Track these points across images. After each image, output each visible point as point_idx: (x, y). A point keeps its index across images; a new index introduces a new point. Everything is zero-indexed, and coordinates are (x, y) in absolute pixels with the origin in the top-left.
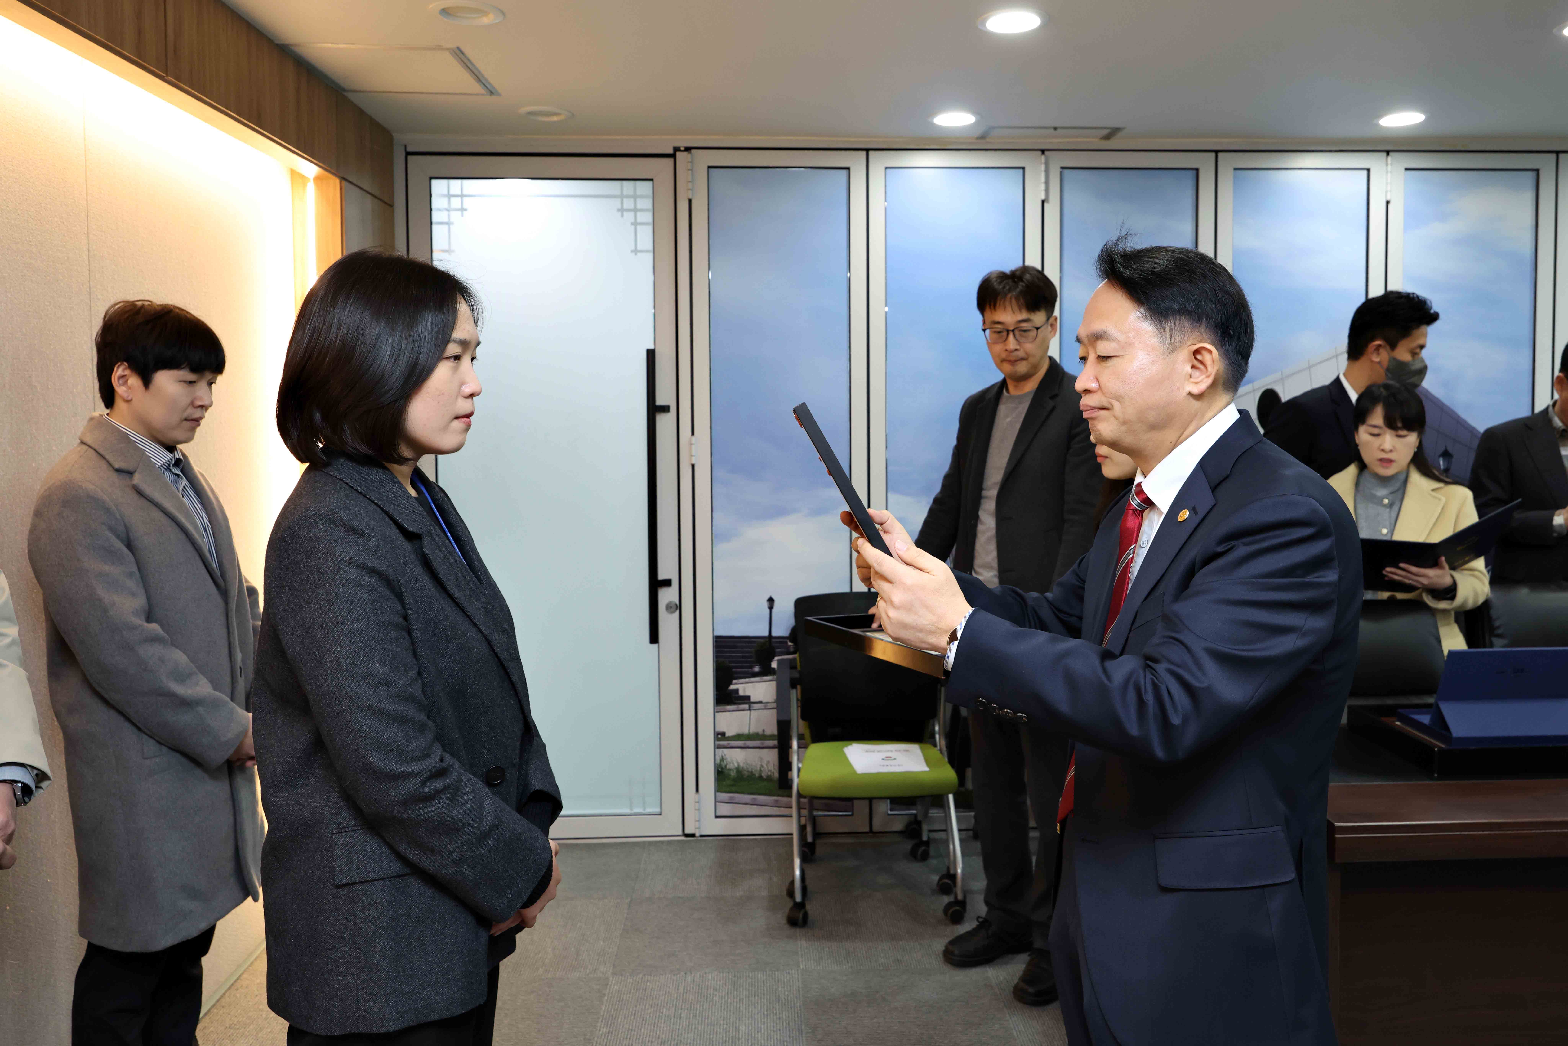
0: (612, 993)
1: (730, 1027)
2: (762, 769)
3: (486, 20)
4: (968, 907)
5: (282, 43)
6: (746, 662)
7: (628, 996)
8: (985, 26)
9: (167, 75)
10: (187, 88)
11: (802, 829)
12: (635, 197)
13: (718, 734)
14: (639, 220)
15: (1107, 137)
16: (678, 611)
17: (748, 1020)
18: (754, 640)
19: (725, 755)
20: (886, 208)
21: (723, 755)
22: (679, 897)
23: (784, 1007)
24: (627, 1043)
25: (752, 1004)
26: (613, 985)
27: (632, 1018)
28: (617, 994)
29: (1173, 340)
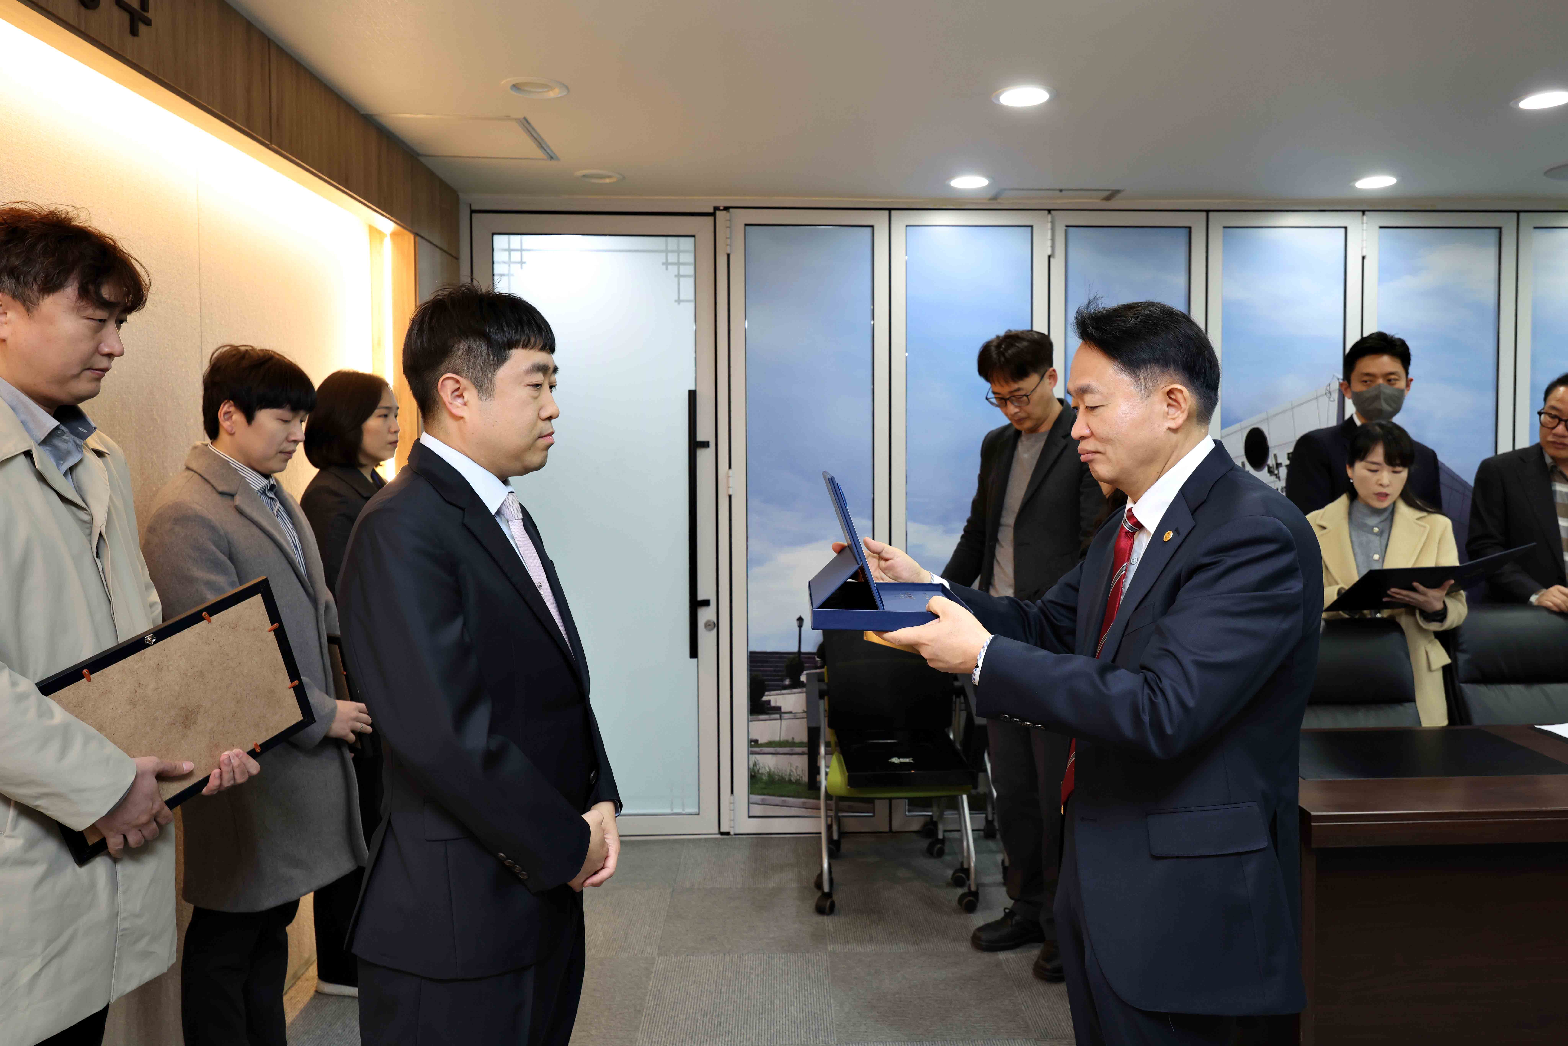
0: (658, 971)
1: (766, 1001)
2: (791, 773)
3: (552, 94)
4: (981, 898)
5: (367, 113)
6: (778, 676)
7: (673, 973)
8: (998, 100)
9: (271, 144)
10: (287, 154)
11: (829, 828)
12: (678, 252)
13: (752, 741)
14: (682, 273)
15: (1108, 198)
16: (716, 629)
17: (782, 995)
18: (785, 656)
19: (758, 760)
20: (906, 262)
21: (756, 761)
22: (717, 888)
23: (814, 983)
24: (673, 1015)
25: (785, 981)
26: (659, 964)
27: (677, 992)
28: (663, 972)
29: (1148, 385)
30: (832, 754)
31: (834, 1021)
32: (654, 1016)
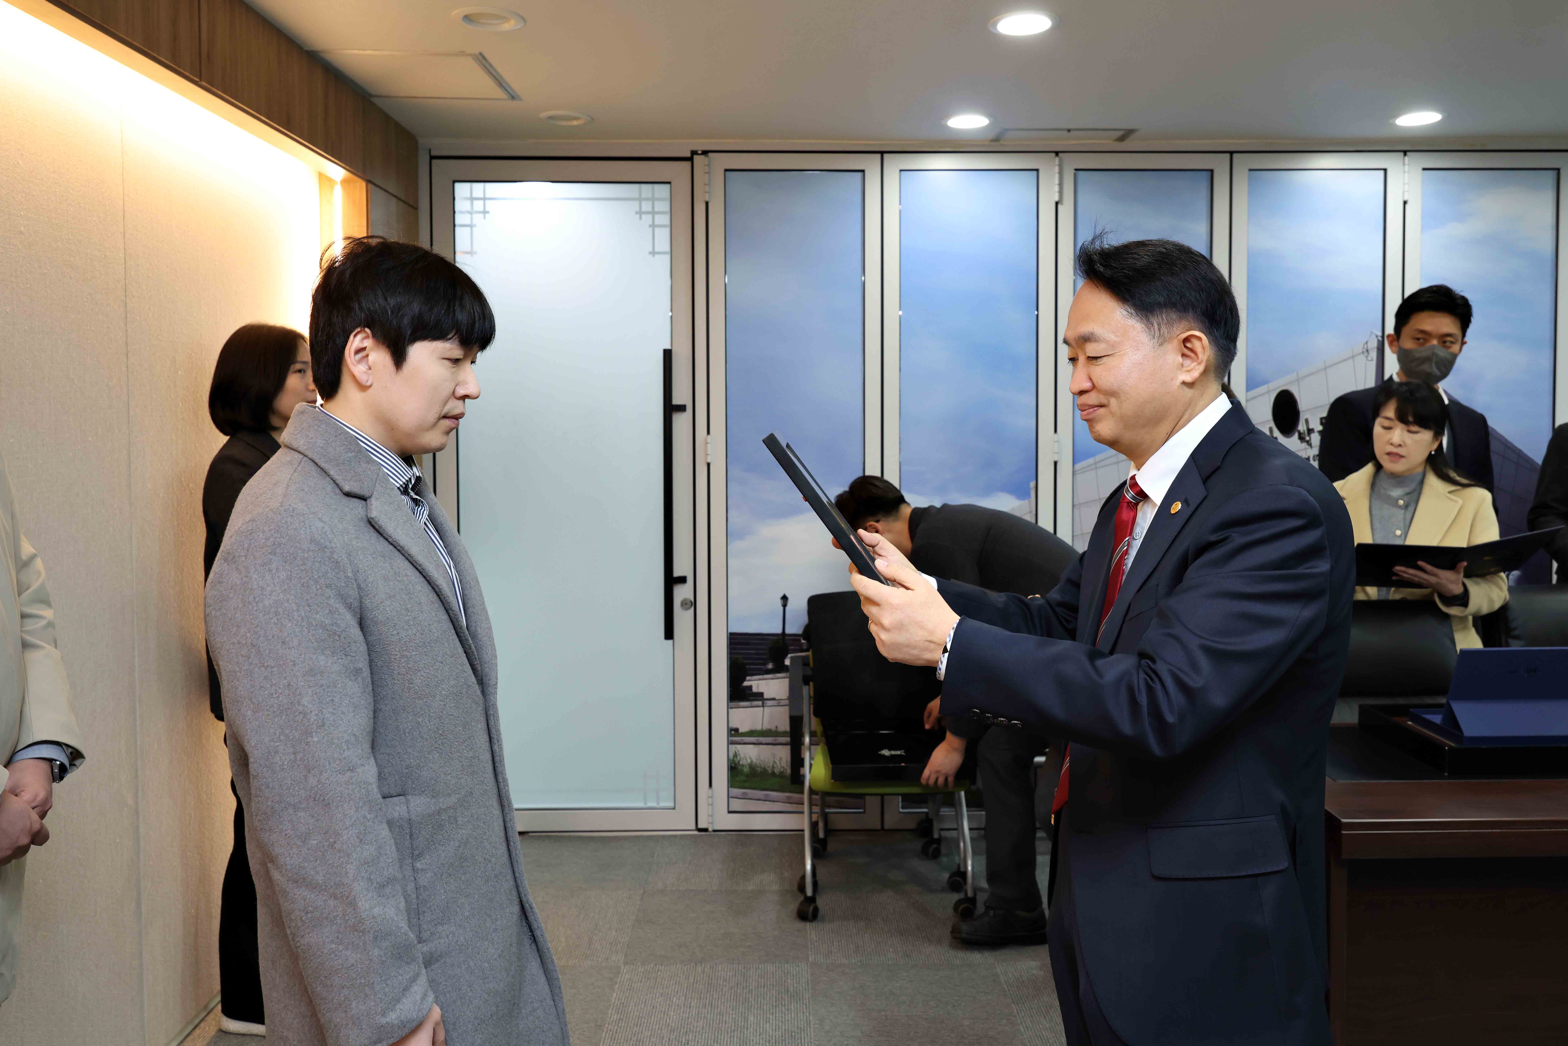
0: (623, 982)
2: (775, 765)
3: (507, 26)
5: (311, 49)
6: (761, 659)
7: (639, 984)
8: (996, 28)
9: (201, 81)
10: (220, 93)
11: (814, 826)
12: (653, 200)
13: (732, 730)
14: (656, 223)
15: (1122, 139)
16: (693, 608)
17: (757, 1011)
18: (768, 637)
19: (738, 751)
20: (900, 211)
21: (736, 751)
22: (691, 890)
23: (792, 998)
24: (637, 1031)
26: (624, 974)
27: (643, 1006)
28: (628, 983)
29: (1162, 332)
30: (817, 744)
31: (812, 1041)
32: (616, 1033)
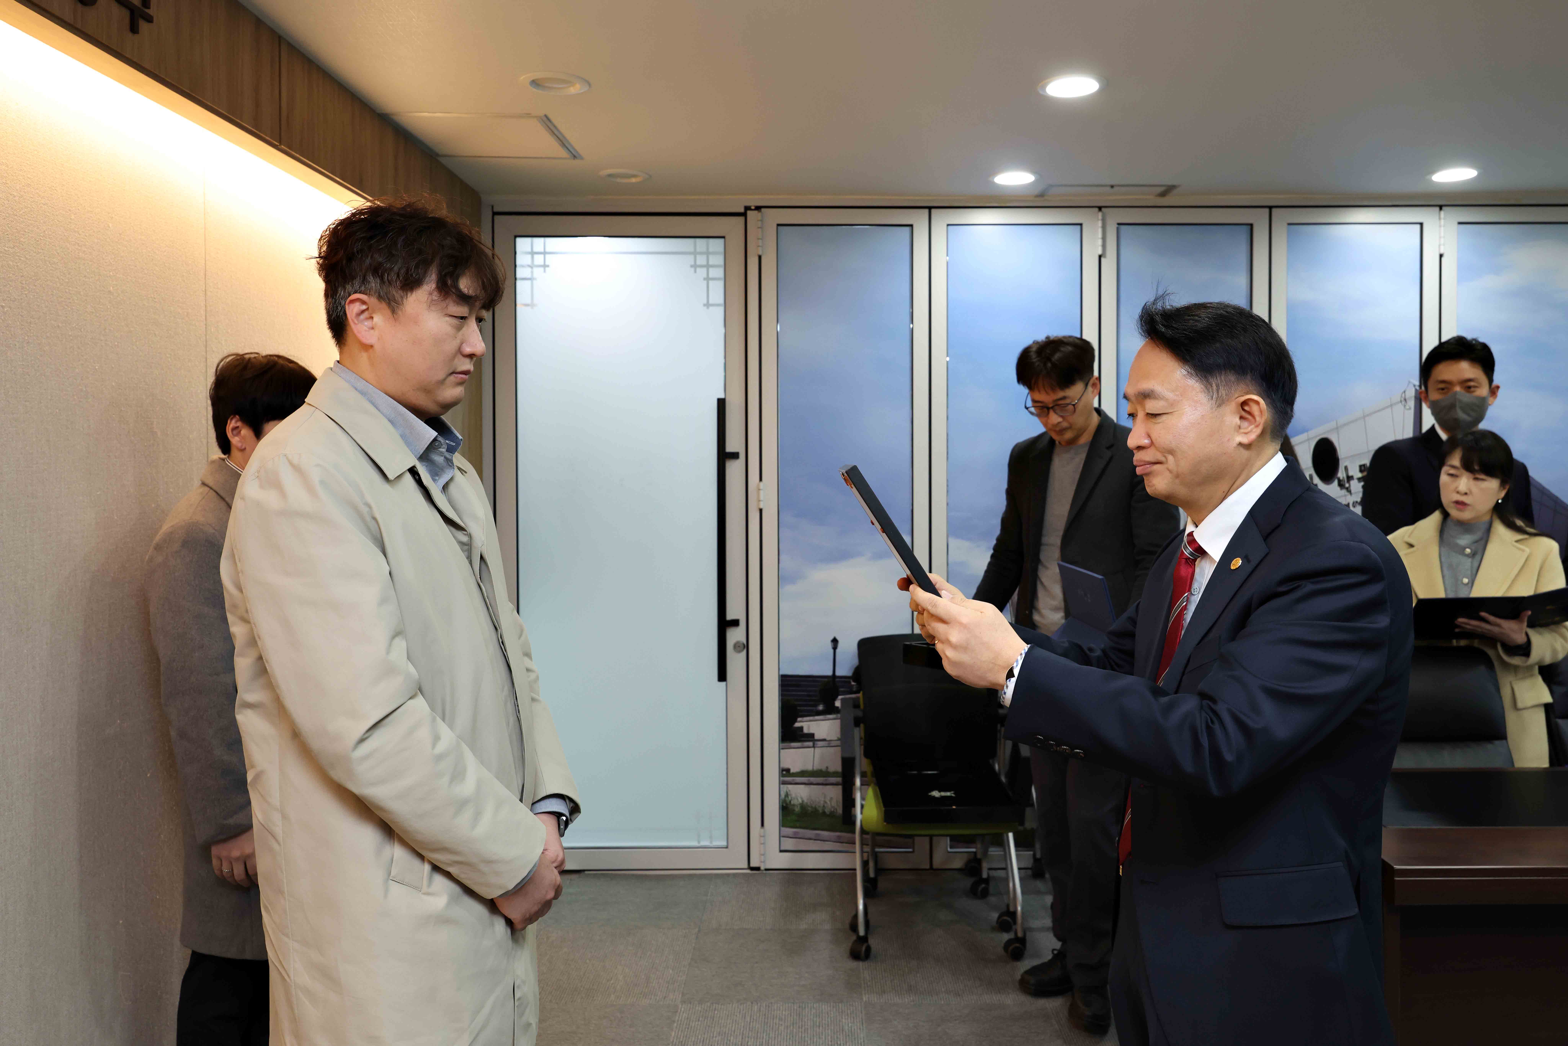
0: (681, 1020)
2: (825, 805)
3: (573, 90)
4: (1028, 945)
5: (382, 112)
6: (812, 701)
7: (697, 1023)
8: (1044, 90)
9: (281, 145)
10: (298, 156)
11: (865, 864)
12: (708, 253)
13: (783, 770)
14: (711, 276)
15: (1163, 194)
16: (745, 651)
18: (818, 679)
19: (789, 791)
20: (947, 263)
21: (788, 791)
22: (745, 929)
23: (848, 1037)
25: (817, 1035)
26: (682, 1013)
28: (686, 1021)
29: (1220, 394)
30: (868, 785)
